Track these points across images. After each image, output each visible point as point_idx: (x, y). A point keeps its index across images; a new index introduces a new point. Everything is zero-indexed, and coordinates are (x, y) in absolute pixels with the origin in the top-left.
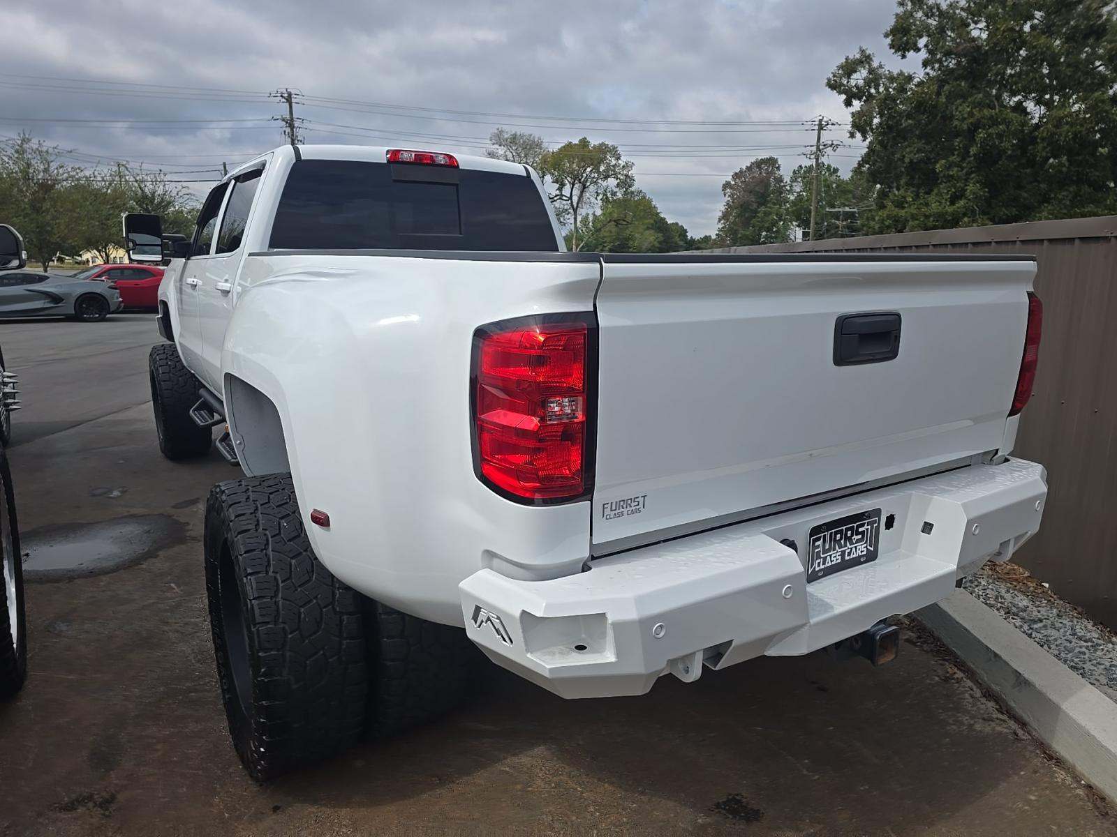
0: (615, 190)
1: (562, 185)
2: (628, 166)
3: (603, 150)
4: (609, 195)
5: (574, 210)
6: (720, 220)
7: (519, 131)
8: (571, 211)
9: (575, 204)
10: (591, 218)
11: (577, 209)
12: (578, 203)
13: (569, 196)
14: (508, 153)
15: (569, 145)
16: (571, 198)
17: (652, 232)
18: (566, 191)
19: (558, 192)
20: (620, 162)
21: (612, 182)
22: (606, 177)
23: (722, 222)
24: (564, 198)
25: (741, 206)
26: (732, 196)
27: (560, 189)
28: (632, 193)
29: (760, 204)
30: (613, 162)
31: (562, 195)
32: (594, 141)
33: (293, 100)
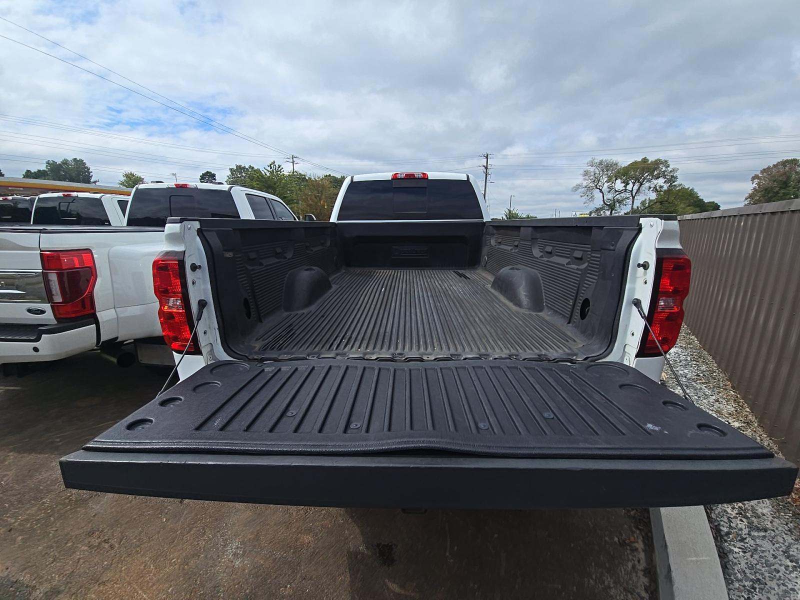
0: (662, 185)
1: (627, 184)
2: (673, 170)
3: (658, 163)
4: (658, 188)
5: (633, 197)
6: (746, 199)
7: (604, 158)
8: (631, 198)
9: (634, 194)
10: (647, 202)
11: (635, 196)
12: (636, 193)
13: (631, 190)
14: (596, 170)
15: (636, 163)
16: (632, 191)
17: (692, 207)
18: (629, 187)
19: (624, 188)
20: (668, 169)
21: (661, 181)
22: (657, 178)
23: (748, 200)
24: (627, 191)
25: (766, 190)
26: (759, 184)
27: (625, 187)
28: (675, 185)
29: (781, 188)
30: (664, 169)
31: (626, 190)
32: (651, 158)
33: (489, 157)
